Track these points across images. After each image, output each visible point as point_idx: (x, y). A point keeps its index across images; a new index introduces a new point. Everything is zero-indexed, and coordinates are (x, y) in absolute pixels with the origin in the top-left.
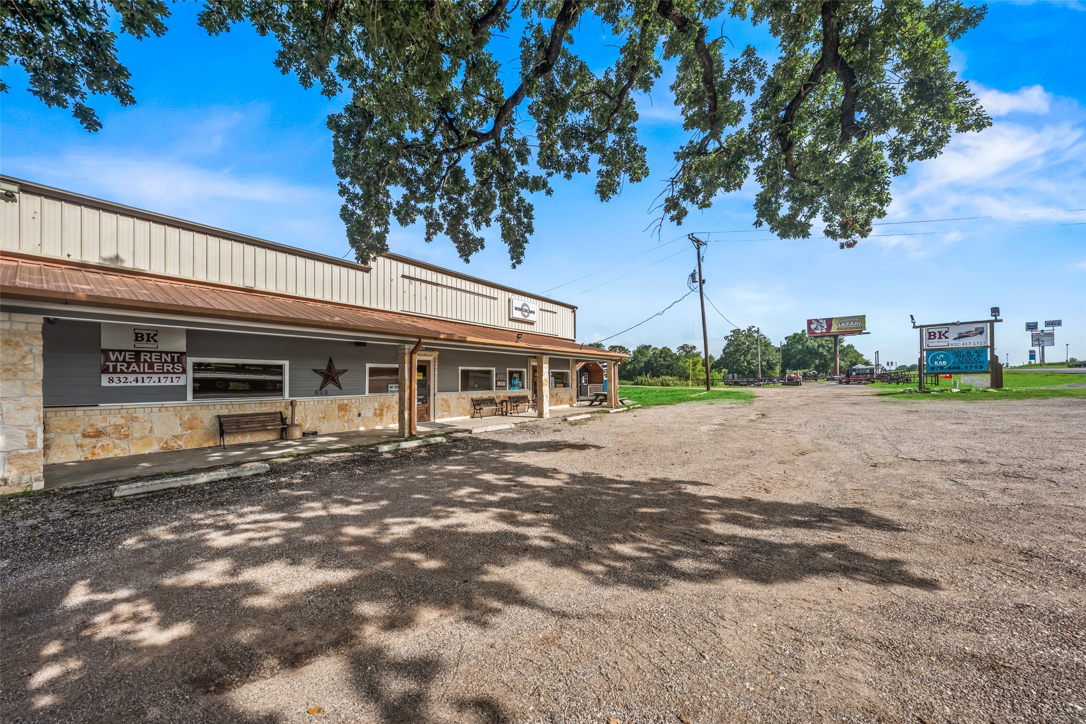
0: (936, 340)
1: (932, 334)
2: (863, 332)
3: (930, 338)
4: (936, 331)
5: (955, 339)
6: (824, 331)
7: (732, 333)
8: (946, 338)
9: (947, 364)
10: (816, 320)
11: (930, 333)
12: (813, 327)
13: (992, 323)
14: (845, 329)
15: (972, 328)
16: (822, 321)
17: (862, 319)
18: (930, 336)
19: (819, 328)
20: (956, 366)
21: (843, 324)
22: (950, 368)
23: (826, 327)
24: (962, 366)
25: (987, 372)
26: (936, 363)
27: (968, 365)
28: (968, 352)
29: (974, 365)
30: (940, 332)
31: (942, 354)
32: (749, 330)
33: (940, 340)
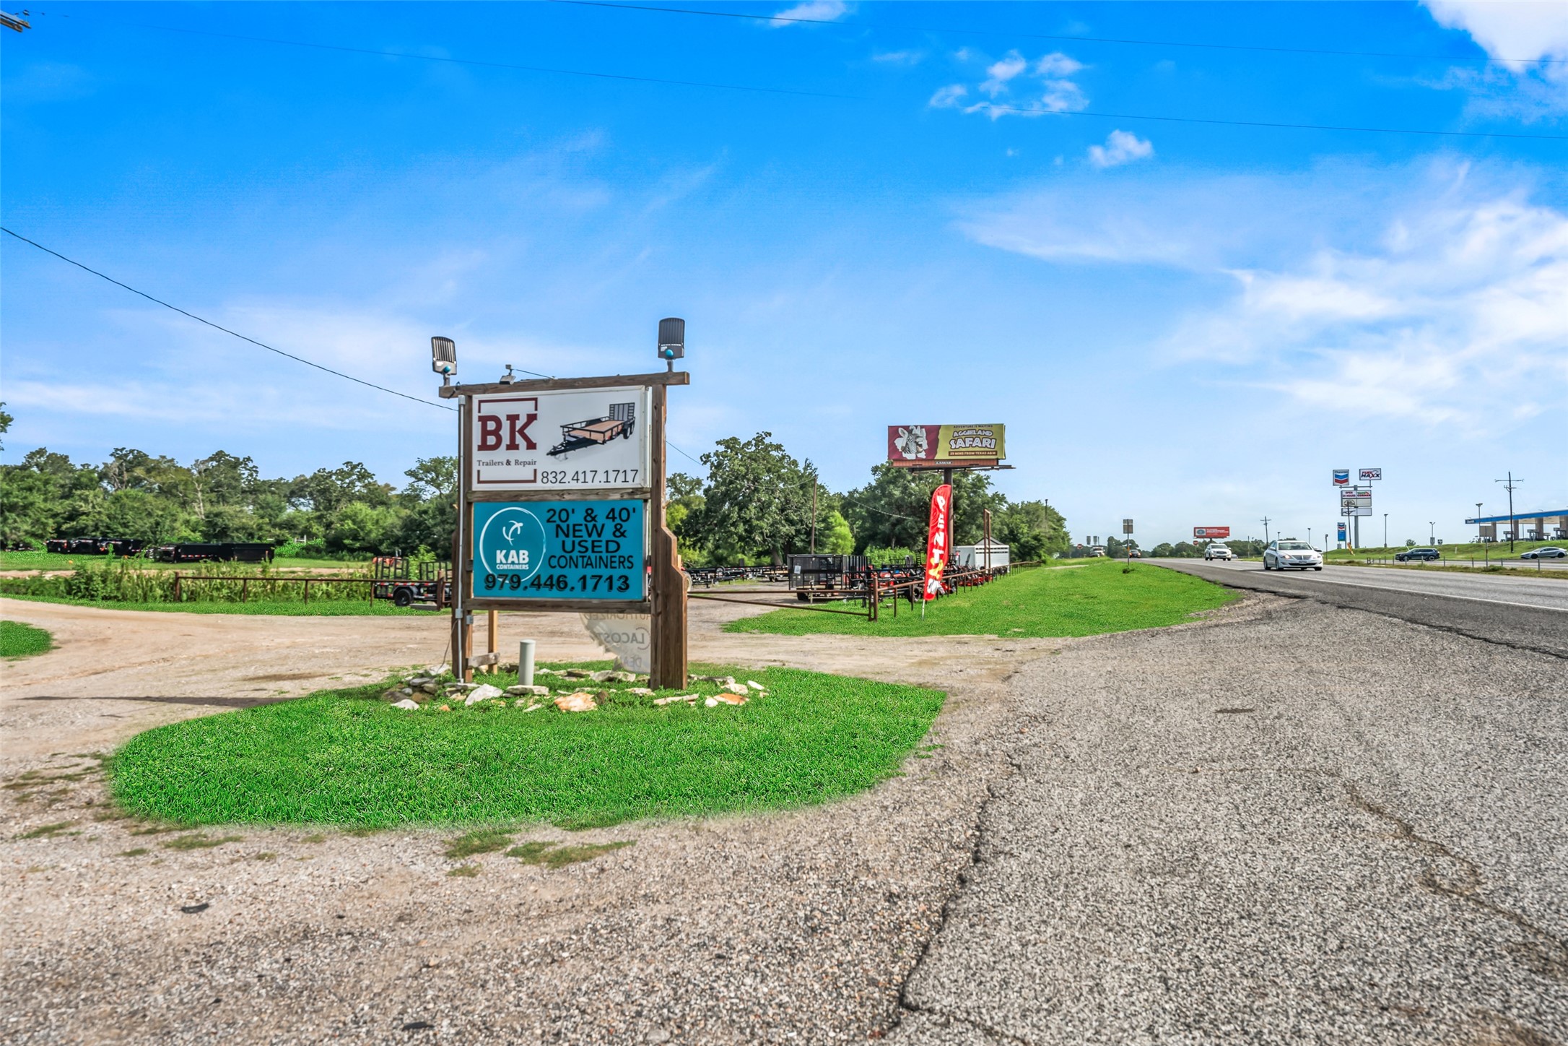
0: (502, 454)
1: (491, 426)
2: (1001, 463)
3: (484, 447)
4: (502, 411)
5: (554, 453)
6: (923, 455)
7: (721, 448)
8: (531, 446)
9: (532, 564)
10: (906, 428)
11: (484, 420)
12: (900, 443)
13: (659, 383)
14: (964, 453)
15: (598, 404)
16: (917, 431)
17: (996, 432)
18: (485, 433)
19: (913, 447)
20: (557, 572)
21: (960, 441)
22: (536, 583)
23: (925, 446)
24: (573, 575)
25: (638, 607)
26: (500, 556)
27: (589, 572)
28: (590, 514)
29: (605, 572)
30: (513, 418)
31: (518, 516)
32: (759, 440)
33: (513, 455)
